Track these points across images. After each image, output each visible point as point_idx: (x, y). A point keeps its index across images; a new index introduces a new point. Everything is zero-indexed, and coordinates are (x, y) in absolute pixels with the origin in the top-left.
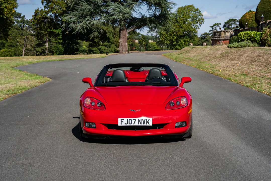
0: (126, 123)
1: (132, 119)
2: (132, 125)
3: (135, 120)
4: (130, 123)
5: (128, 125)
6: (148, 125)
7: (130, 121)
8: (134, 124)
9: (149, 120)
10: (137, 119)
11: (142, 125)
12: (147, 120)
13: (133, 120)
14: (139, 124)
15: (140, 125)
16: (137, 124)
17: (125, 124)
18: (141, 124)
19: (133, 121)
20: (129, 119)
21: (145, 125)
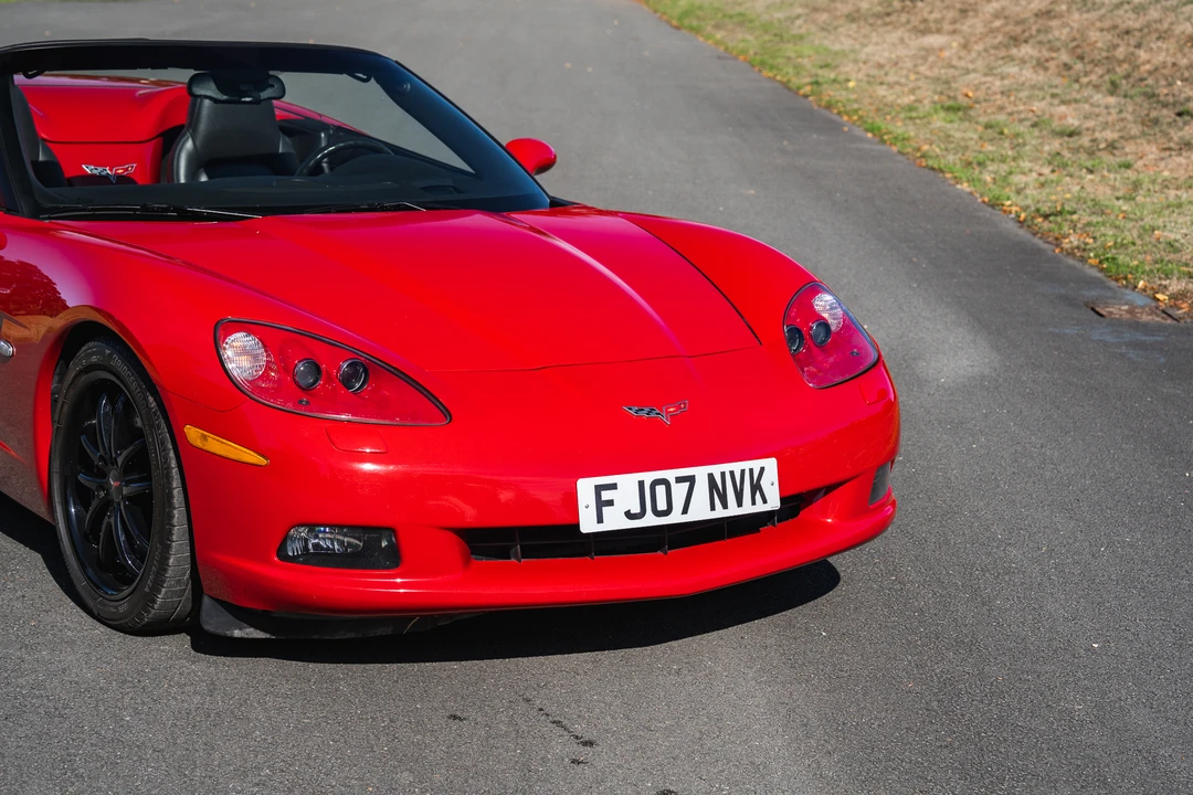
0: (636, 509)
1: (670, 475)
2: (676, 517)
3: (691, 480)
4: (662, 506)
5: (650, 520)
6: (760, 507)
7: (661, 490)
8: (685, 511)
9: (762, 469)
10: (701, 473)
11: (733, 510)
12: (751, 471)
13: (679, 480)
14: (713, 508)
15: (720, 513)
16: (701, 511)
17: (629, 515)
18: (725, 506)
19: (680, 491)
20: (648, 477)
21: (748, 508)
